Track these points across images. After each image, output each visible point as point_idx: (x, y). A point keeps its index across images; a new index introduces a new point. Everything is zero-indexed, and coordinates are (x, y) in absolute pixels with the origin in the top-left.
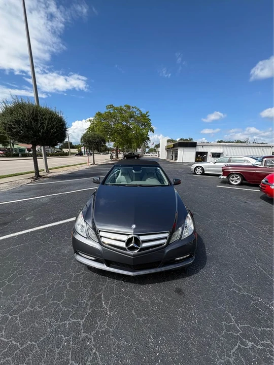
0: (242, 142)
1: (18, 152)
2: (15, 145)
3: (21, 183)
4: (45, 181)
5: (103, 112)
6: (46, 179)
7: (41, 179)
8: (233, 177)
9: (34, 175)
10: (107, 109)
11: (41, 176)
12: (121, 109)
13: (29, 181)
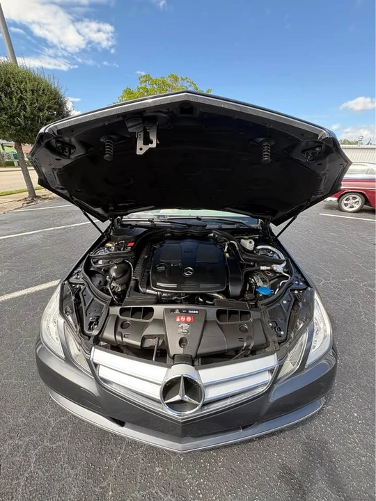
0: (350, 143)
1: (12, 158)
2: (5, 148)
3: (5, 208)
4: (45, 205)
5: (134, 89)
6: (46, 201)
7: (39, 201)
8: (348, 199)
9: (26, 194)
10: (141, 83)
11: (39, 197)
12: (163, 83)
13: (20, 204)
